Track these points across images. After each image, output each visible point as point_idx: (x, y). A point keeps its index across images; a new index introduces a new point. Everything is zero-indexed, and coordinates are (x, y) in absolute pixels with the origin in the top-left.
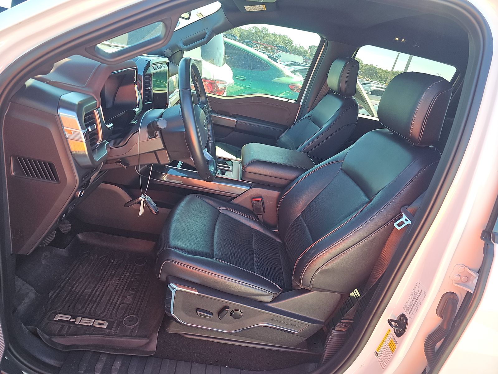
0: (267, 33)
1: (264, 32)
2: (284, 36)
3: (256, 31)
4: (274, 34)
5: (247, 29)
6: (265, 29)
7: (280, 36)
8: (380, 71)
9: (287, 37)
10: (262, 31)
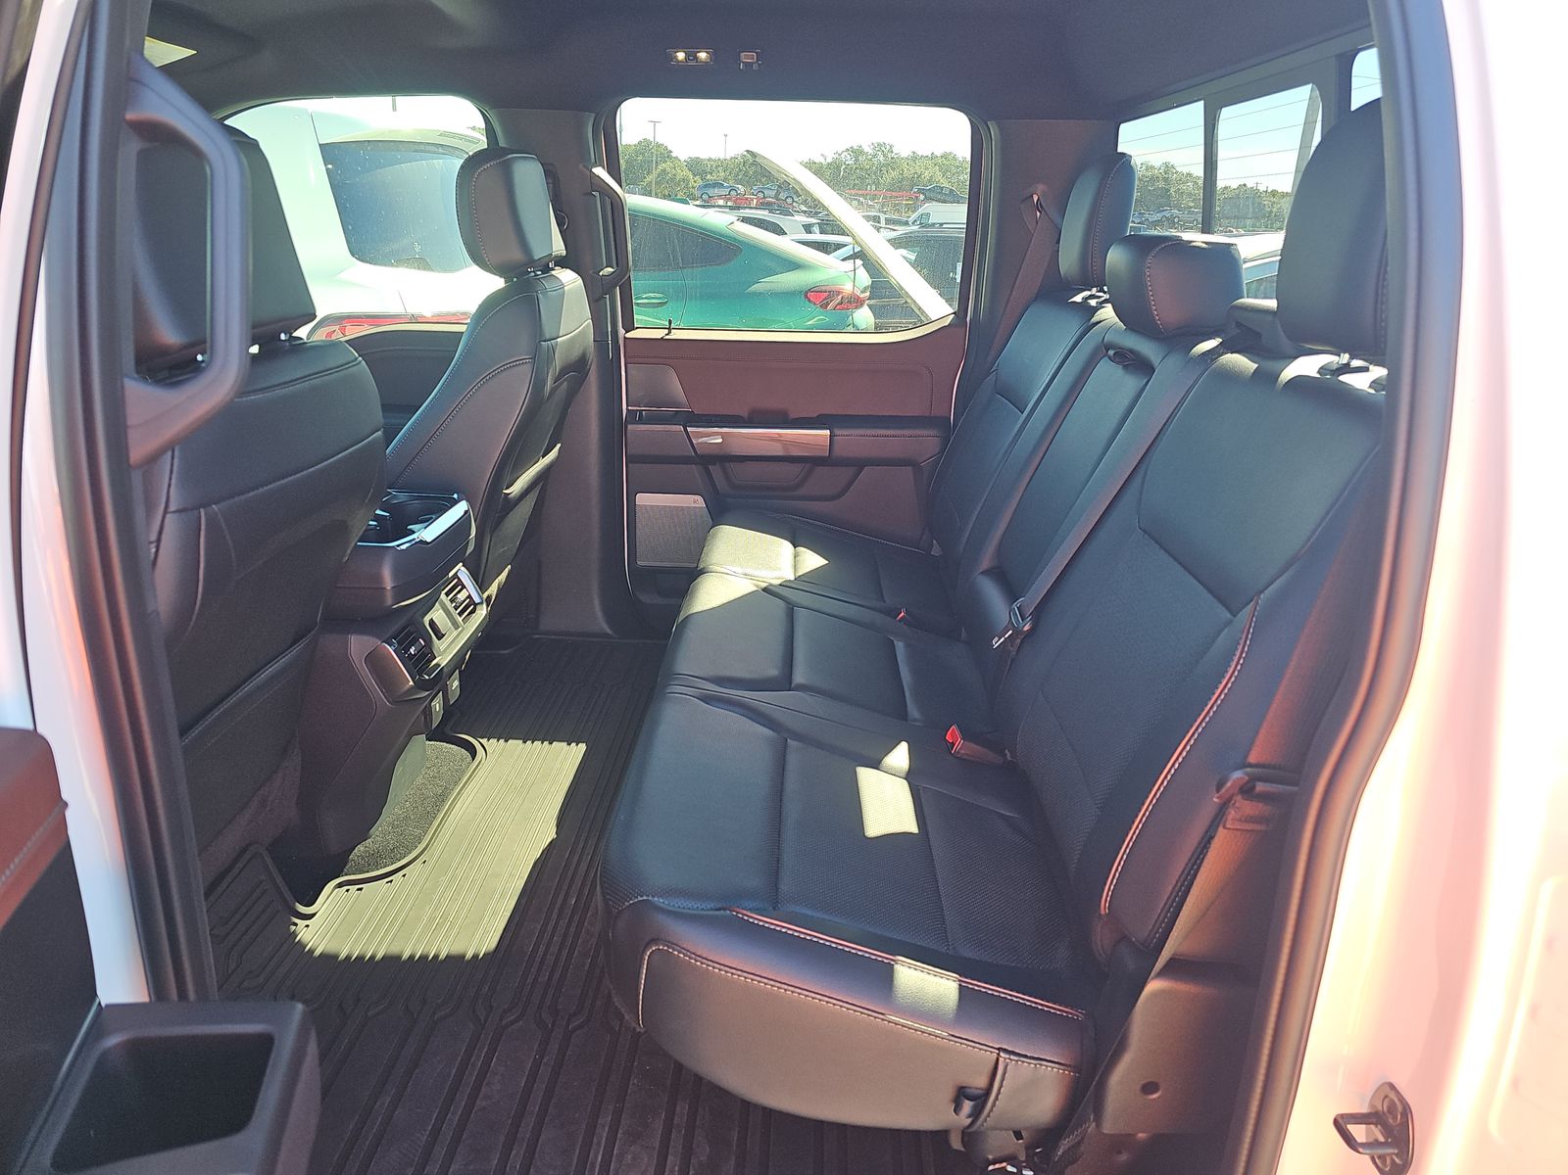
0: (892, 158)
1: (882, 158)
2: (945, 156)
3: (857, 160)
4: (915, 157)
5: (829, 160)
6: (883, 149)
7: (933, 157)
8: (1273, 199)
9: (955, 158)
10: (875, 156)
